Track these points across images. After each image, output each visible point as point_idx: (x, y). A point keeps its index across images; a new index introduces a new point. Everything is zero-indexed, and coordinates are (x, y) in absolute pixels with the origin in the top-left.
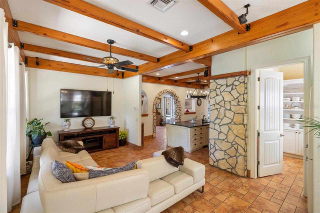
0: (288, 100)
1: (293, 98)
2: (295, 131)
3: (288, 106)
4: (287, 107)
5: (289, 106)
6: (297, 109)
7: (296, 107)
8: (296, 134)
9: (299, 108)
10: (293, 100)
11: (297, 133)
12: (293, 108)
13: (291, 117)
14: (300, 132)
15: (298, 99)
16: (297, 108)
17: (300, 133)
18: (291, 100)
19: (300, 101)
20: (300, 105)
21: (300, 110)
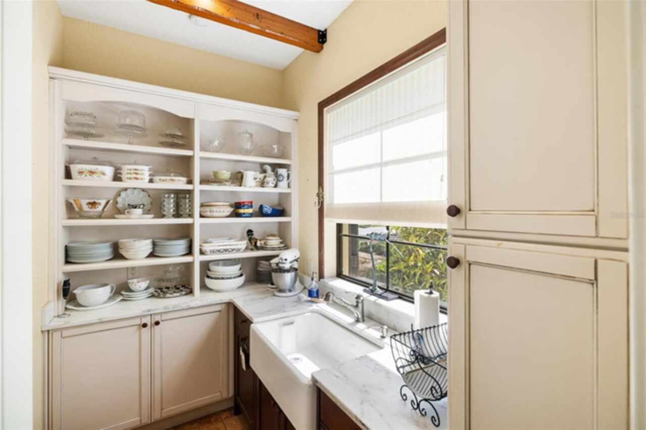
0: (104, 174)
1: (126, 170)
2: (138, 321)
3: (103, 202)
4: (100, 208)
5: (107, 203)
6: (138, 218)
7: (135, 207)
8: (144, 329)
9: (143, 214)
10: (124, 176)
11: (145, 325)
12: (120, 212)
13: (117, 254)
14: (157, 318)
15: (145, 171)
16: (139, 211)
17: (157, 323)
18: (117, 178)
19: (151, 181)
20: (146, 200)
21: (149, 220)
